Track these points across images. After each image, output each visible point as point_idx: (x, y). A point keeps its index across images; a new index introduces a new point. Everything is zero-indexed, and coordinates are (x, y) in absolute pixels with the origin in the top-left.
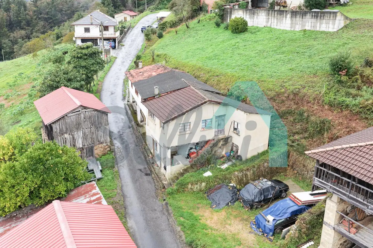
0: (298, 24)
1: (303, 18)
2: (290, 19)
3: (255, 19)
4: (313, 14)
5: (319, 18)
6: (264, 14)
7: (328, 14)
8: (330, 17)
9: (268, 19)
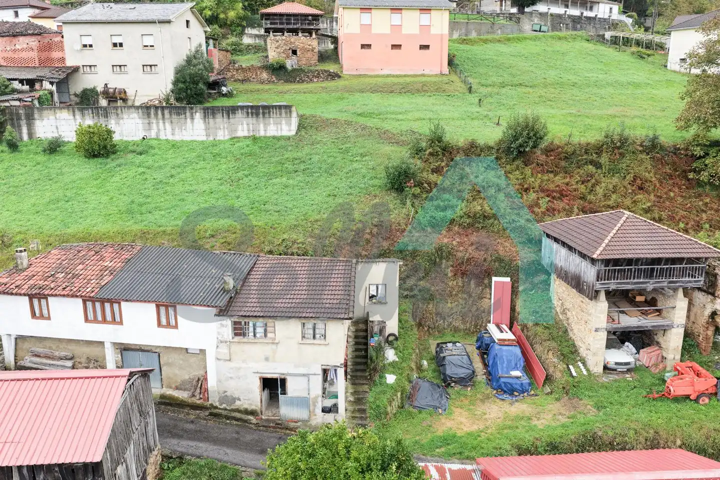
0: (222, 128)
1: (229, 118)
7: (276, 109)
8: (280, 114)
9: (149, 123)
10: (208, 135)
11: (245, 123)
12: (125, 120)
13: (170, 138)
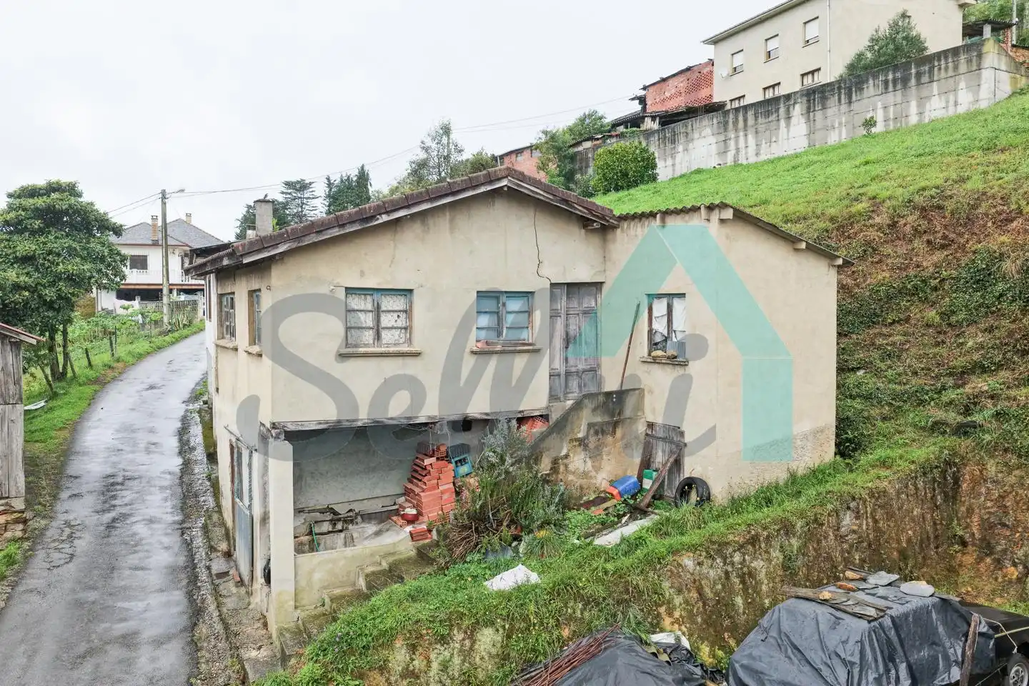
0: (837, 125)
1: (850, 102)
2: (803, 120)
3: (679, 157)
4: (886, 75)
5: (913, 81)
6: (708, 131)
7: (946, 58)
8: (956, 68)
9: (725, 141)
12: (696, 142)
13: (753, 161)
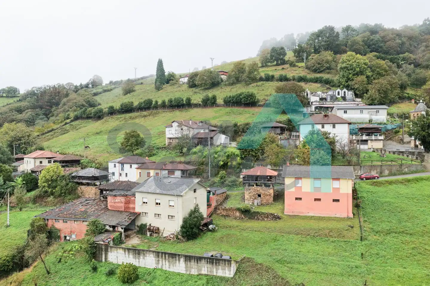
0: (194, 268)
1: (198, 263)
2: (184, 263)
3: (141, 260)
5: (214, 264)
8: (225, 264)
9: (158, 260)
10: (186, 271)
11: (206, 266)
12: (147, 257)
13: (168, 269)
